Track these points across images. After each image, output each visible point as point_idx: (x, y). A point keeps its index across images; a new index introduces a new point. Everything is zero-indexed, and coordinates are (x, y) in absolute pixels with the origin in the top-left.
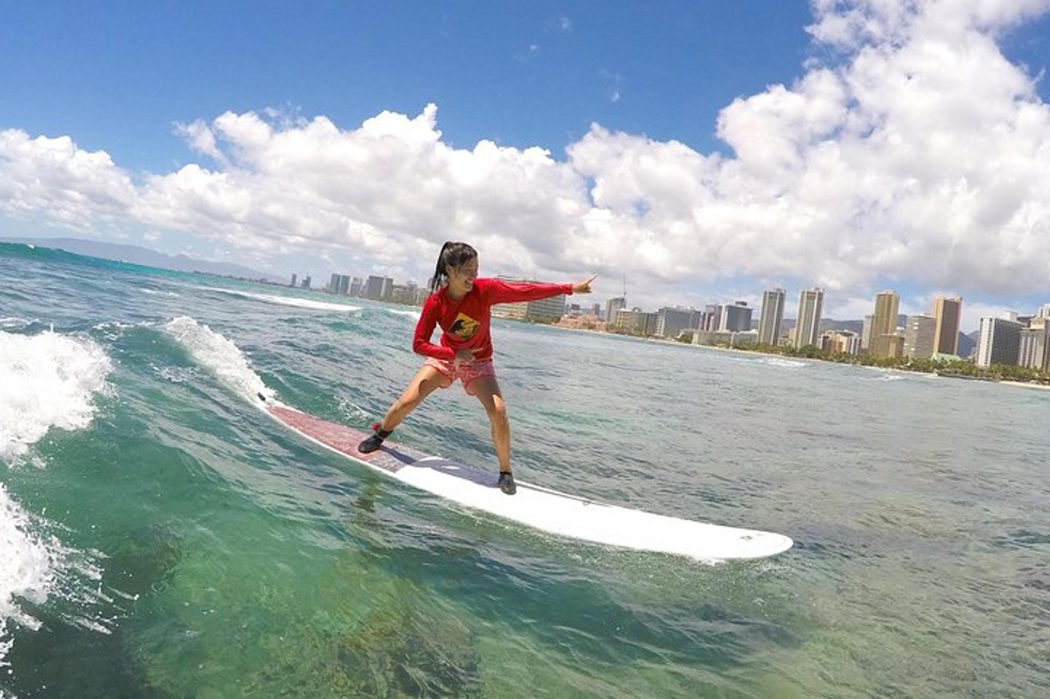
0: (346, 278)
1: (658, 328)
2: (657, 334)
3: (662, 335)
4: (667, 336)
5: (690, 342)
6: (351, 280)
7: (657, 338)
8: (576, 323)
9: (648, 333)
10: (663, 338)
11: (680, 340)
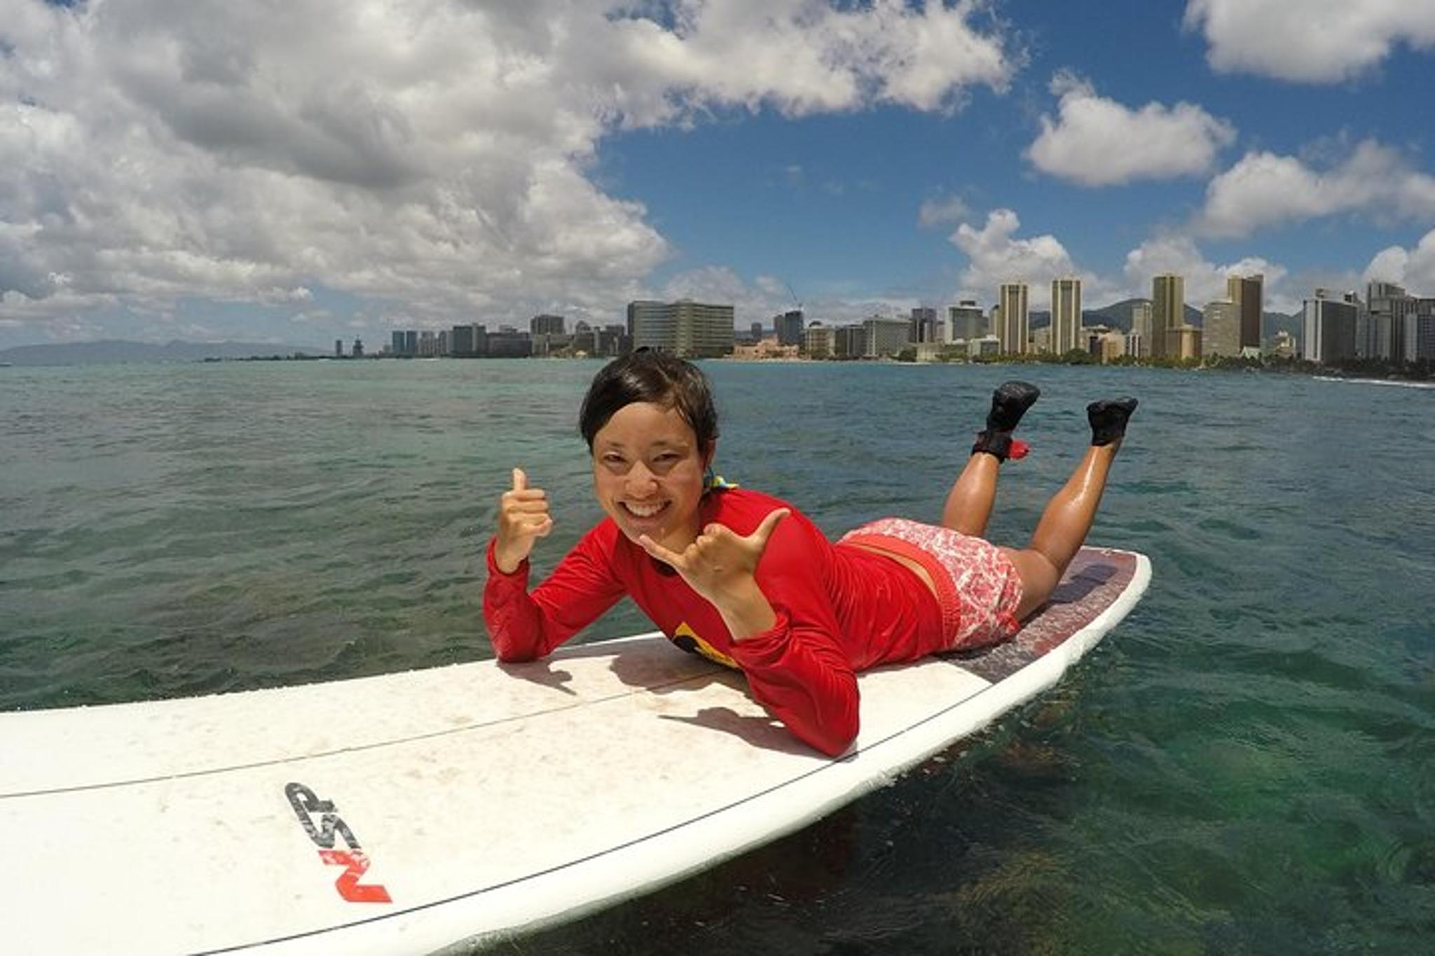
0: (412, 334)
1: (868, 348)
2: (867, 355)
3: (874, 354)
4: (881, 356)
5: (914, 360)
6: (419, 336)
7: (869, 359)
8: (756, 351)
9: (854, 353)
10: (876, 359)
11: (900, 359)
